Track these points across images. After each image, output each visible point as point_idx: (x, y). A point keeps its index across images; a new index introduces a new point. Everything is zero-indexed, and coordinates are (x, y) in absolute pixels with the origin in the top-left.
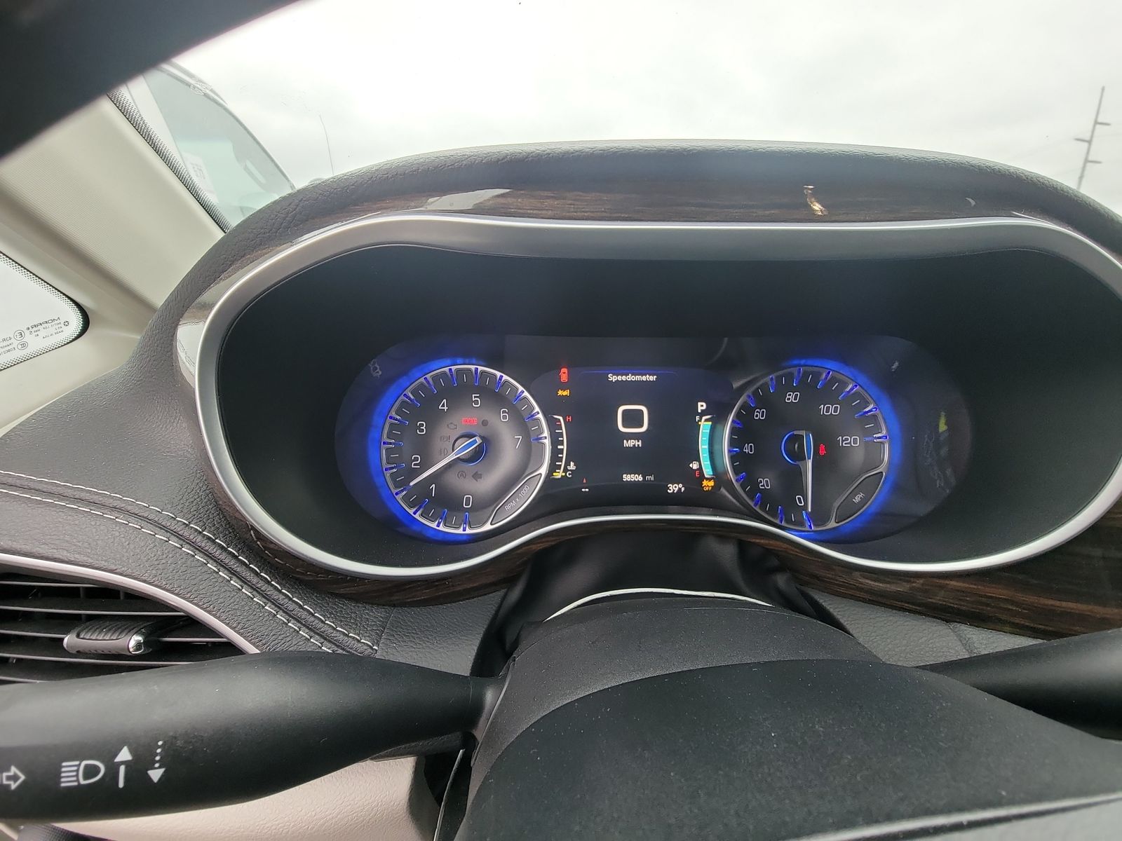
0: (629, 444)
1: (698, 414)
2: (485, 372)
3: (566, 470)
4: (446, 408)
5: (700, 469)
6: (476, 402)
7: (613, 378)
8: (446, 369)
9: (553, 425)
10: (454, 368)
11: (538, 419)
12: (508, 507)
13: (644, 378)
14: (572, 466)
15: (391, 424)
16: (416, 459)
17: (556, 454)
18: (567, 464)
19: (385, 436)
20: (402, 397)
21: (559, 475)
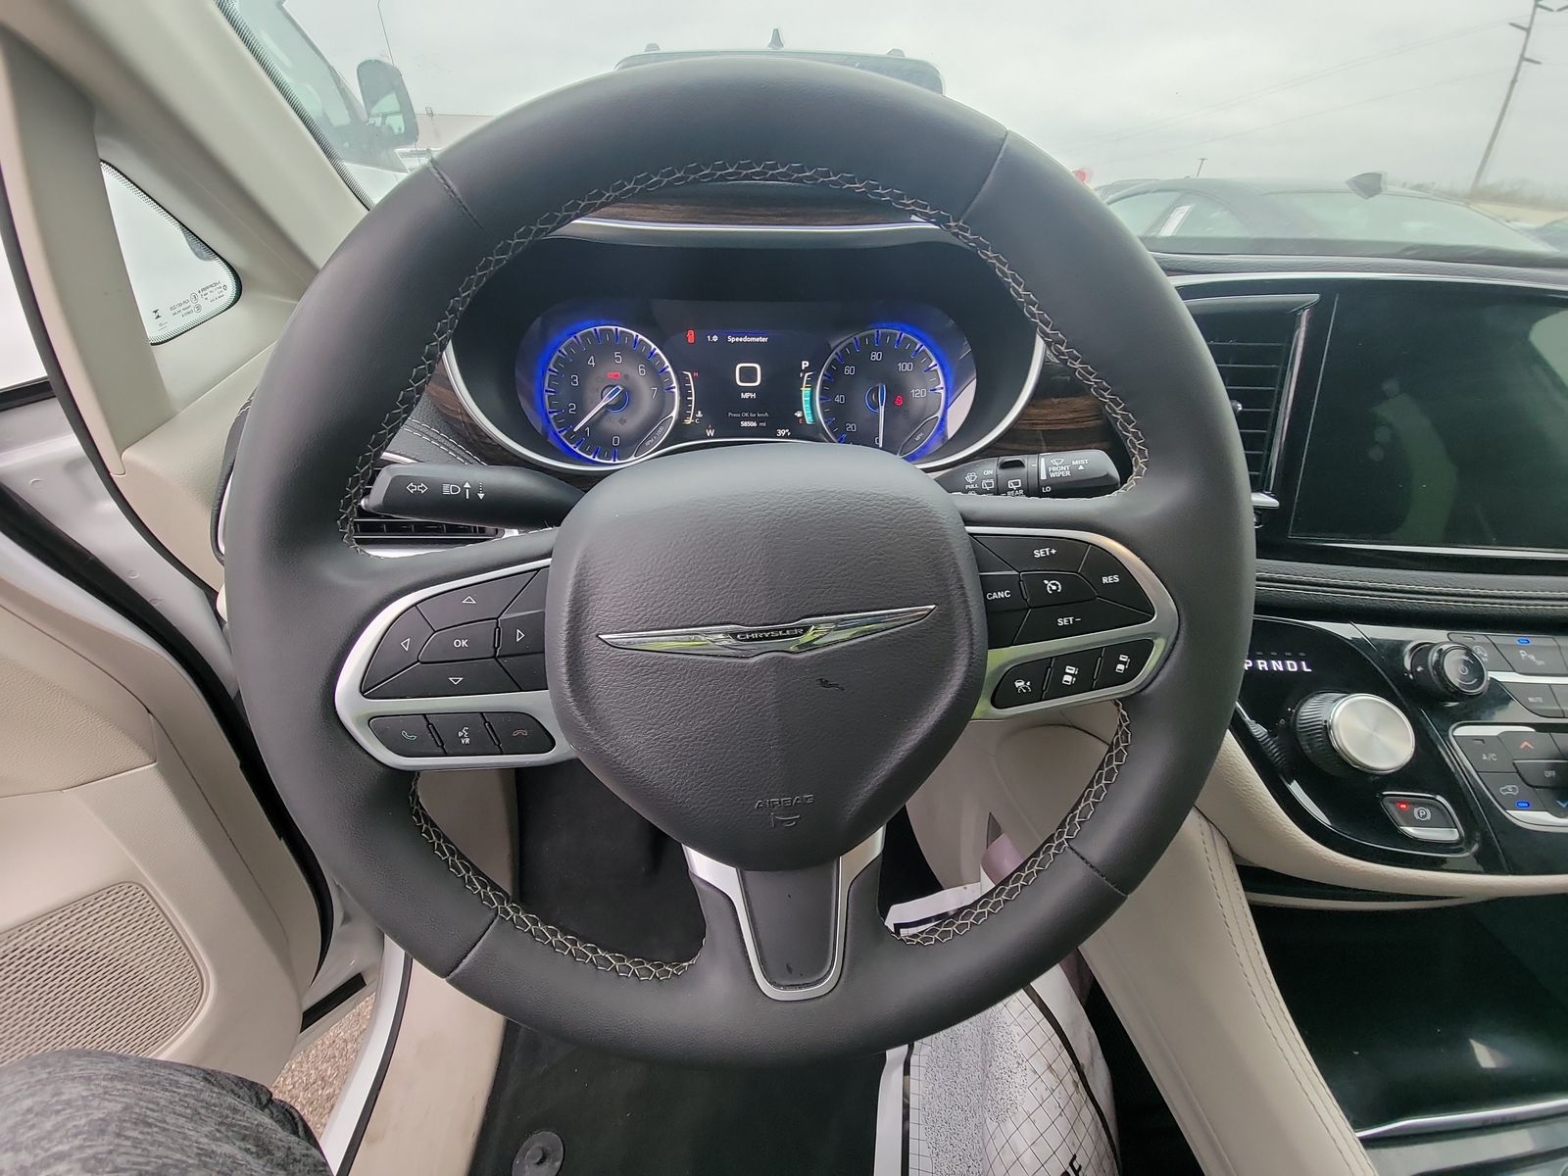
0: (746, 396)
1: (802, 371)
2: (624, 332)
3: (694, 418)
4: (593, 364)
5: (803, 417)
6: (618, 359)
7: (732, 340)
8: (592, 329)
9: (682, 380)
10: (598, 328)
11: (668, 372)
12: (647, 444)
13: (757, 340)
14: (699, 414)
15: (551, 376)
16: (572, 406)
17: (685, 402)
18: (695, 412)
19: (547, 385)
20: (558, 353)
21: (689, 421)
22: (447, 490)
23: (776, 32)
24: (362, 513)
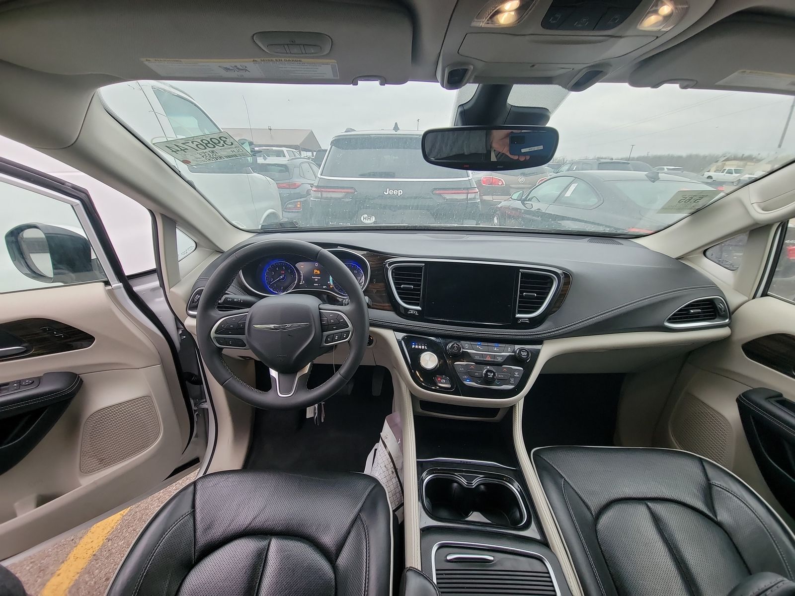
16: (272, 279)
21: (301, 283)
22: (235, 300)
23: (396, 123)
24: (219, 304)
